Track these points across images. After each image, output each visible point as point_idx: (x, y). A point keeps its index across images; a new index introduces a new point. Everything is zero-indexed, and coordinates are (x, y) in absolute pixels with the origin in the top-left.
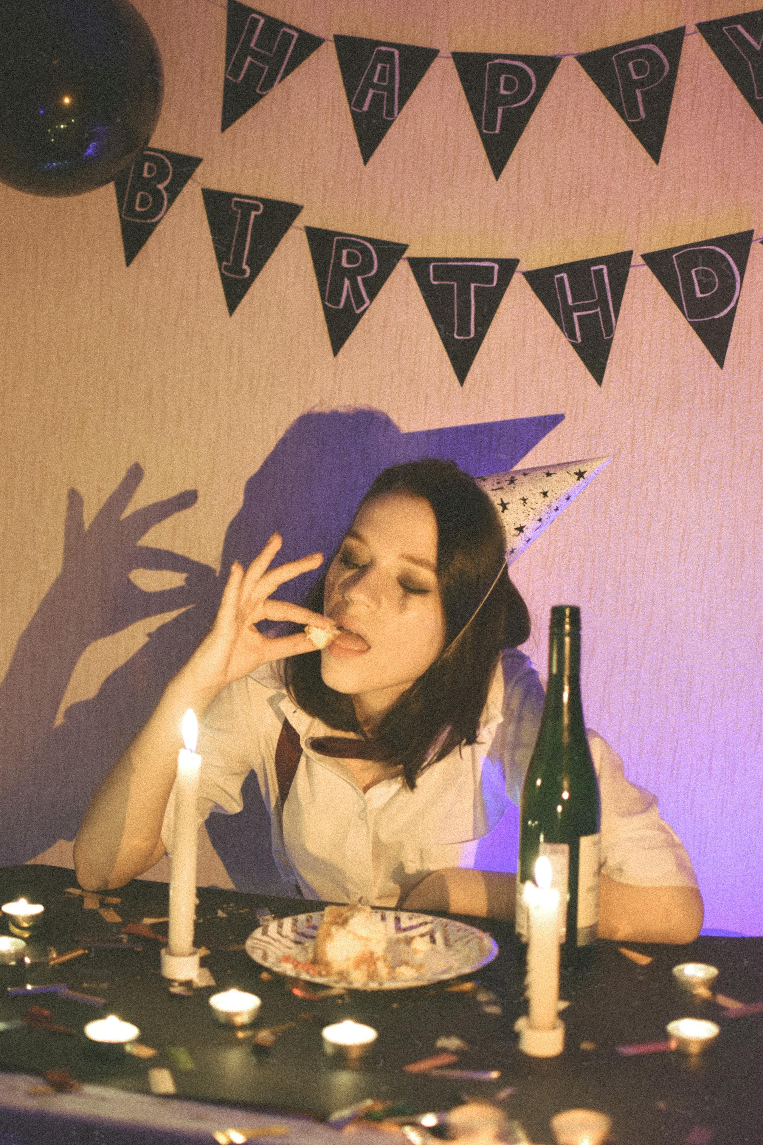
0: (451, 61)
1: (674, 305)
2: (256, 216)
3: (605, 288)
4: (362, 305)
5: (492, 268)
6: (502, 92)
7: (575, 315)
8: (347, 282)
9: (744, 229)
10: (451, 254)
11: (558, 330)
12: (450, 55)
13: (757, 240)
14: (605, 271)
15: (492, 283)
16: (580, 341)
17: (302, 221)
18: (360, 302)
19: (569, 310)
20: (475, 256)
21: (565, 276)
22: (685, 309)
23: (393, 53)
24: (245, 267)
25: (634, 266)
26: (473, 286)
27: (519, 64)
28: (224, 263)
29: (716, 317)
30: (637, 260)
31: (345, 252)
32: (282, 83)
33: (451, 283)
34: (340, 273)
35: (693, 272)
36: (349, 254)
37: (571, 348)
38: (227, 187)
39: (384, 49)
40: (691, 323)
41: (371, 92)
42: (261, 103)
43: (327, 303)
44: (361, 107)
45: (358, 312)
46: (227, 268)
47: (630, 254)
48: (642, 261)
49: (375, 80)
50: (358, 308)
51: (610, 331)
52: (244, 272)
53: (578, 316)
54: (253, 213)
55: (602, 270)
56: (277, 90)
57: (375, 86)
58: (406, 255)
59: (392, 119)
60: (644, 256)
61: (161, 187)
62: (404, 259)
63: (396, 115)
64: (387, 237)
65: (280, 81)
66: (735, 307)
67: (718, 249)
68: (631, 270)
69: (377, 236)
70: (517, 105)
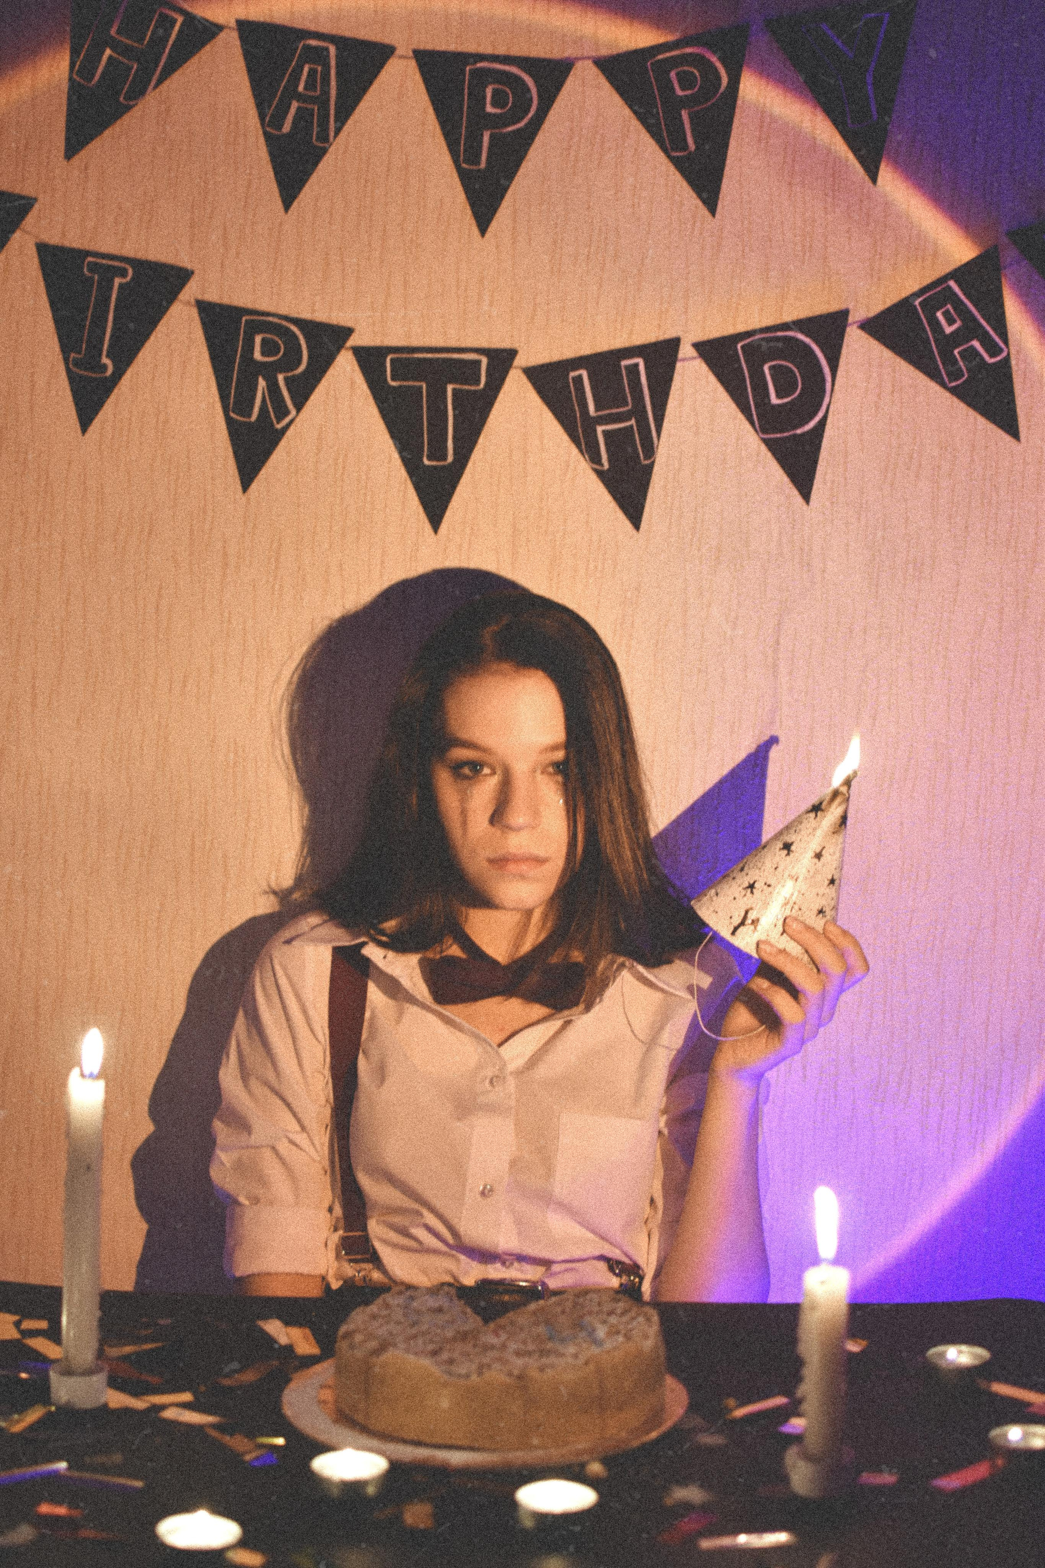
0: (413, 63)
1: (740, 416)
2: (121, 286)
3: (641, 391)
4: (285, 417)
5: (478, 363)
6: (489, 109)
7: (600, 429)
8: (262, 383)
9: (834, 306)
10: (415, 342)
11: (575, 451)
12: (411, 54)
13: (854, 323)
14: (641, 367)
15: (478, 384)
16: (606, 465)
17: (192, 292)
18: (282, 412)
19: (590, 424)
20: (453, 343)
21: (584, 373)
22: (756, 420)
23: (327, 49)
24: (105, 360)
25: (683, 360)
26: (450, 388)
27: (514, 70)
28: (73, 355)
29: (799, 431)
30: (686, 350)
31: (258, 339)
32: (158, 89)
33: (417, 384)
34: (252, 370)
35: (766, 368)
36: (264, 342)
37: (593, 477)
38: (74, 241)
39: (313, 43)
40: (763, 440)
41: (295, 105)
42: (126, 118)
43: (232, 415)
44: (280, 127)
45: (279, 426)
46: (77, 364)
47: (674, 344)
48: (692, 352)
49: (301, 88)
50: (278, 423)
51: (650, 450)
52: (105, 367)
53: (604, 431)
55: (636, 365)
56: (151, 101)
57: (300, 97)
58: (350, 343)
59: (326, 145)
60: (697, 346)
62: (347, 349)
63: (331, 139)
64: (321, 316)
65: (156, 86)
66: (825, 418)
67: (801, 337)
68: (679, 365)
69: (306, 315)
70: (510, 129)
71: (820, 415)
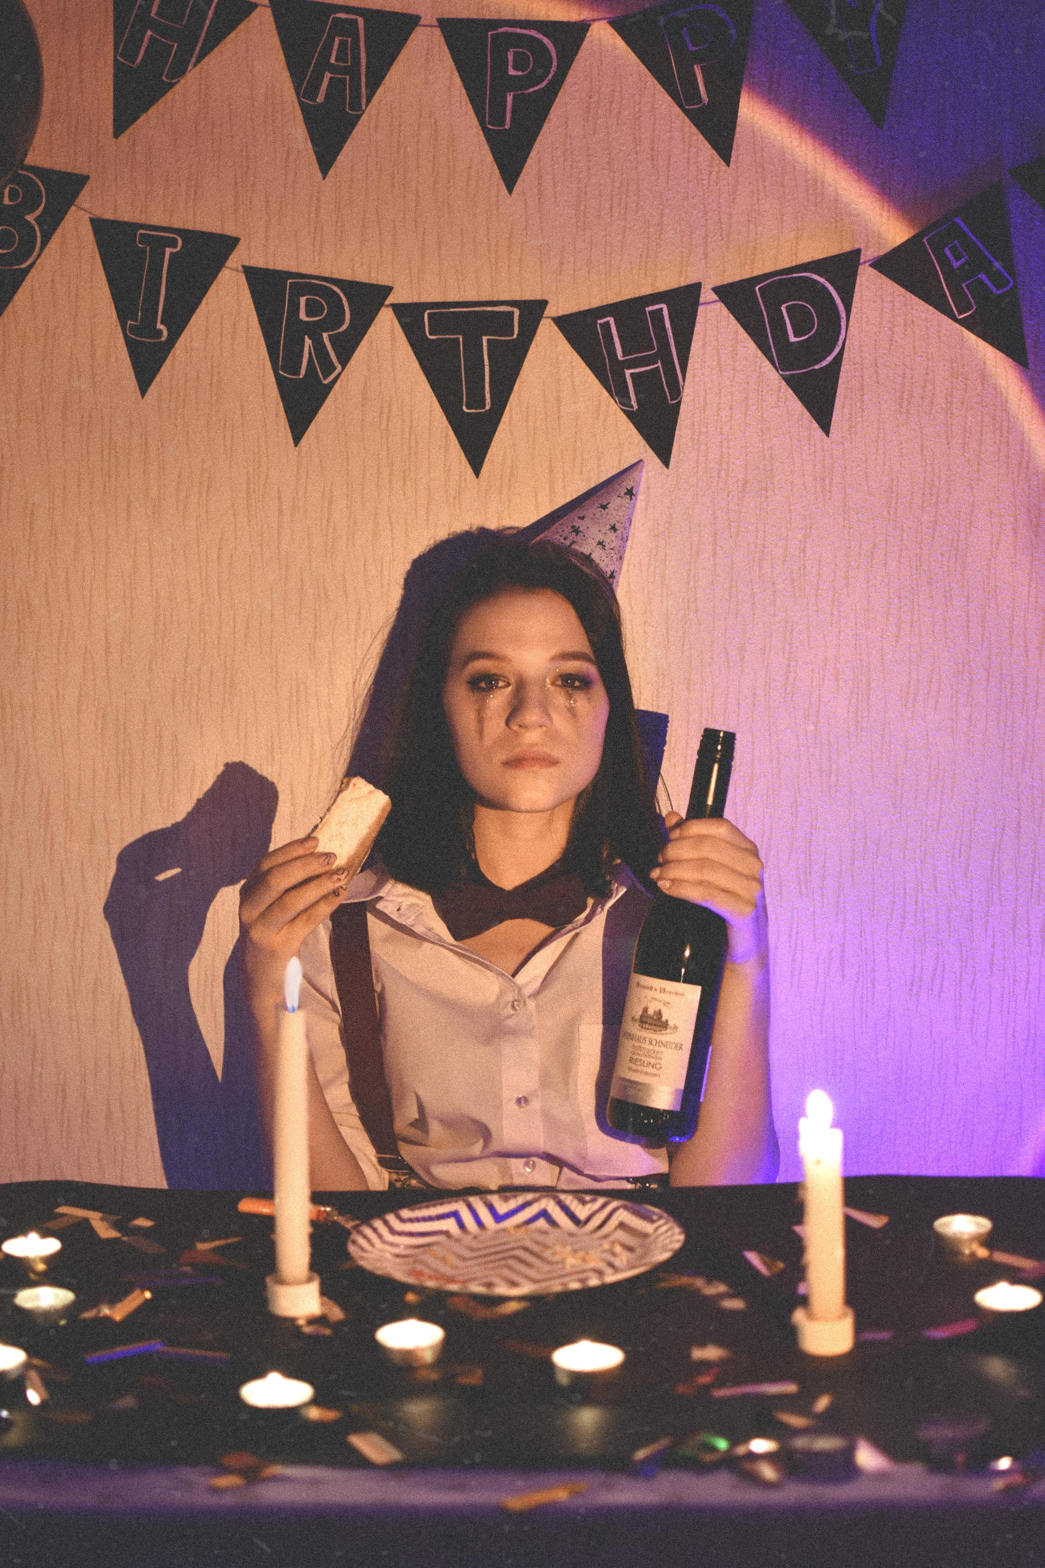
0: (437, 32)
1: (760, 354)
2: (171, 254)
3: (666, 336)
4: (332, 372)
5: (512, 314)
6: (512, 72)
7: (628, 372)
8: (308, 341)
9: (847, 248)
10: (452, 297)
11: (605, 394)
12: (436, 23)
13: (865, 262)
14: (666, 313)
15: (513, 334)
16: (636, 407)
17: (236, 260)
18: (329, 368)
19: (619, 368)
20: (485, 297)
21: (611, 320)
22: (776, 358)
23: (356, 21)
24: (160, 326)
25: (705, 303)
26: (485, 339)
27: (533, 33)
28: (129, 322)
29: (817, 367)
30: (707, 295)
31: (303, 300)
32: (198, 67)
33: (455, 336)
34: (298, 330)
35: (783, 309)
36: (308, 302)
37: (624, 418)
38: (126, 215)
39: (343, 16)
40: (783, 377)
41: (328, 76)
42: (169, 96)
43: (281, 372)
44: (314, 98)
45: (326, 382)
46: (133, 329)
47: (695, 289)
48: (715, 297)
49: (332, 60)
50: (325, 379)
51: (677, 392)
52: (160, 332)
53: (632, 374)
54: (168, 251)
55: (660, 310)
56: (192, 78)
57: (333, 69)
58: (390, 300)
59: (359, 113)
60: (716, 290)
61: (30, 218)
62: (388, 306)
63: (364, 107)
64: (361, 276)
65: (195, 66)
66: (841, 353)
67: (815, 277)
68: (701, 309)
69: (347, 276)
70: (531, 90)
71: (837, 350)
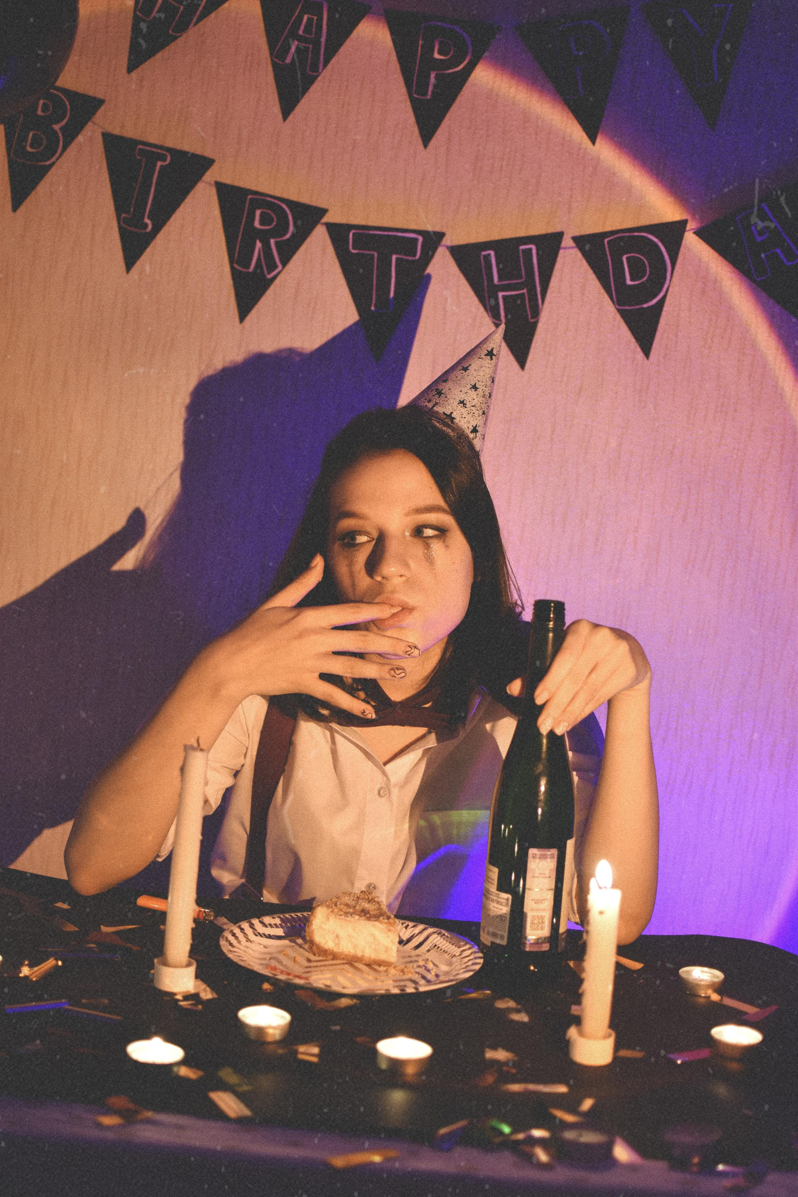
0: (383, 18)
1: (602, 291)
2: (161, 166)
3: (533, 269)
4: (273, 270)
5: (417, 240)
6: (437, 56)
7: (501, 294)
8: (259, 244)
9: (676, 218)
10: (371, 223)
11: (482, 309)
12: (382, 12)
13: (689, 230)
14: (534, 252)
15: (416, 256)
16: (503, 321)
17: (211, 176)
18: (272, 266)
19: (494, 290)
20: (398, 226)
21: (492, 253)
22: (614, 296)
23: (322, 4)
24: (147, 221)
25: (564, 248)
26: (394, 257)
27: (456, 28)
28: (123, 215)
29: (645, 306)
30: (567, 242)
31: (258, 213)
32: (197, 26)
33: (371, 252)
34: (252, 234)
35: (624, 259)
36: (261, 215)
38: (130, 133)
40: (618, 310)
41: (296, 43)
42: (174, 45)
43: (235, 266)
44: (283, 58)
45: (269, 276)
46: (126, 221)
47: (559, 236)
48: (572, 243)
49: (301, 32)
50: (269, 274)
51: (536, 312)
52: (146, 225)
53: (503, 296)
54: (159, 164)
55: (531, 250)
56: (192, 33)
57: (300, 39)
58: (325, 219)
59: (315, 74)
60: (575, 239)
61: (57, 127)
62: (323, 224)
63: (321, 71)
64: (305, 199)
65: (195, 25)
66: (664, 297)
67: (651, 237)
68: (561, 252)
69: (294, 198)
70: (451, 71)
71: (662, 294)
